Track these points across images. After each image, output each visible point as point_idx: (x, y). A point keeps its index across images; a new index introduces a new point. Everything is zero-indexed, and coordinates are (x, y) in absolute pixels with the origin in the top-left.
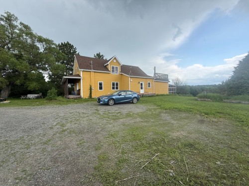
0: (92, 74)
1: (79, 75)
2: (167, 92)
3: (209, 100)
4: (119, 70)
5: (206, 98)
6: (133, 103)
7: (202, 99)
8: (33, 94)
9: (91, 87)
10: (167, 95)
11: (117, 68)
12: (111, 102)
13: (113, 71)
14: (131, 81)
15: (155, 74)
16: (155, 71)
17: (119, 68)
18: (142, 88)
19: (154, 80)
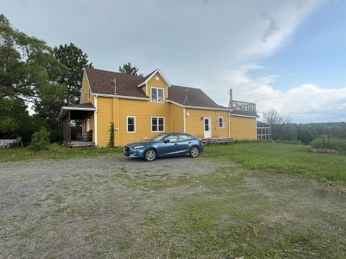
0: (116, 102)
1: (91, 105)
2: (254, 136)
3: (333, 151)
4: (166, 95)
5: (328, 147)
6: (190, 156)
7: (320, 150)
8: (5, 138)
9: (112, 126)
10: (254, 142)
11: (161, 92)
12: (151, 155)
13: (154, 97)
14: (187, 116)
15: (231, 102)
16: (231, 98)
17: (165, 92)
18: (207, 129)
19: (231, 114)
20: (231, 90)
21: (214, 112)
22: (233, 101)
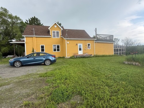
0: (35, 39)
2: (112, 53)
4: (60, 34)
11: (58, 33)
13: (54, 36)
14: (67, 44)
15: (96, 35)
16: (96, 33)
17: (60, 33)
18: (80, 49)
19: (95, 42)
20: (96, 29)
21: (84, 41)
22: (97, 35)
